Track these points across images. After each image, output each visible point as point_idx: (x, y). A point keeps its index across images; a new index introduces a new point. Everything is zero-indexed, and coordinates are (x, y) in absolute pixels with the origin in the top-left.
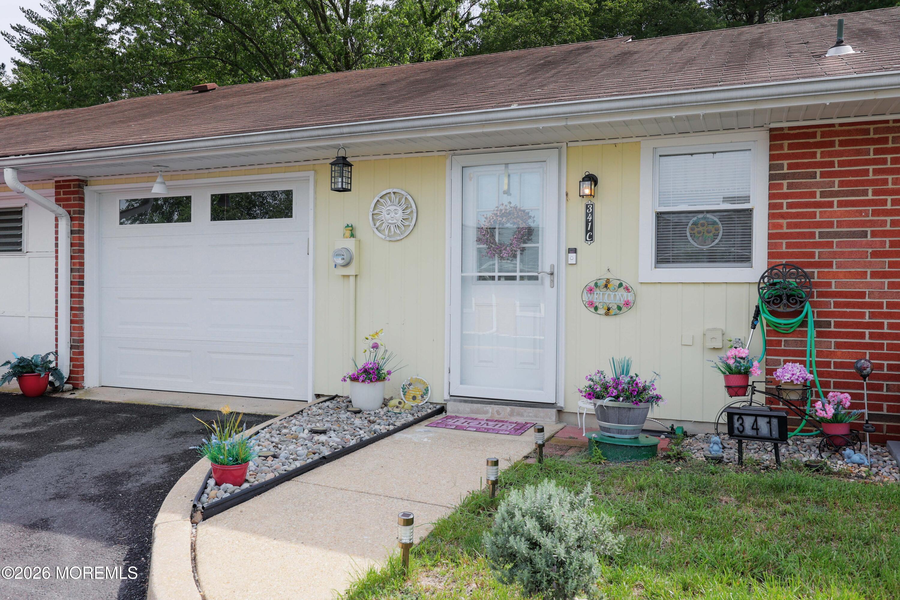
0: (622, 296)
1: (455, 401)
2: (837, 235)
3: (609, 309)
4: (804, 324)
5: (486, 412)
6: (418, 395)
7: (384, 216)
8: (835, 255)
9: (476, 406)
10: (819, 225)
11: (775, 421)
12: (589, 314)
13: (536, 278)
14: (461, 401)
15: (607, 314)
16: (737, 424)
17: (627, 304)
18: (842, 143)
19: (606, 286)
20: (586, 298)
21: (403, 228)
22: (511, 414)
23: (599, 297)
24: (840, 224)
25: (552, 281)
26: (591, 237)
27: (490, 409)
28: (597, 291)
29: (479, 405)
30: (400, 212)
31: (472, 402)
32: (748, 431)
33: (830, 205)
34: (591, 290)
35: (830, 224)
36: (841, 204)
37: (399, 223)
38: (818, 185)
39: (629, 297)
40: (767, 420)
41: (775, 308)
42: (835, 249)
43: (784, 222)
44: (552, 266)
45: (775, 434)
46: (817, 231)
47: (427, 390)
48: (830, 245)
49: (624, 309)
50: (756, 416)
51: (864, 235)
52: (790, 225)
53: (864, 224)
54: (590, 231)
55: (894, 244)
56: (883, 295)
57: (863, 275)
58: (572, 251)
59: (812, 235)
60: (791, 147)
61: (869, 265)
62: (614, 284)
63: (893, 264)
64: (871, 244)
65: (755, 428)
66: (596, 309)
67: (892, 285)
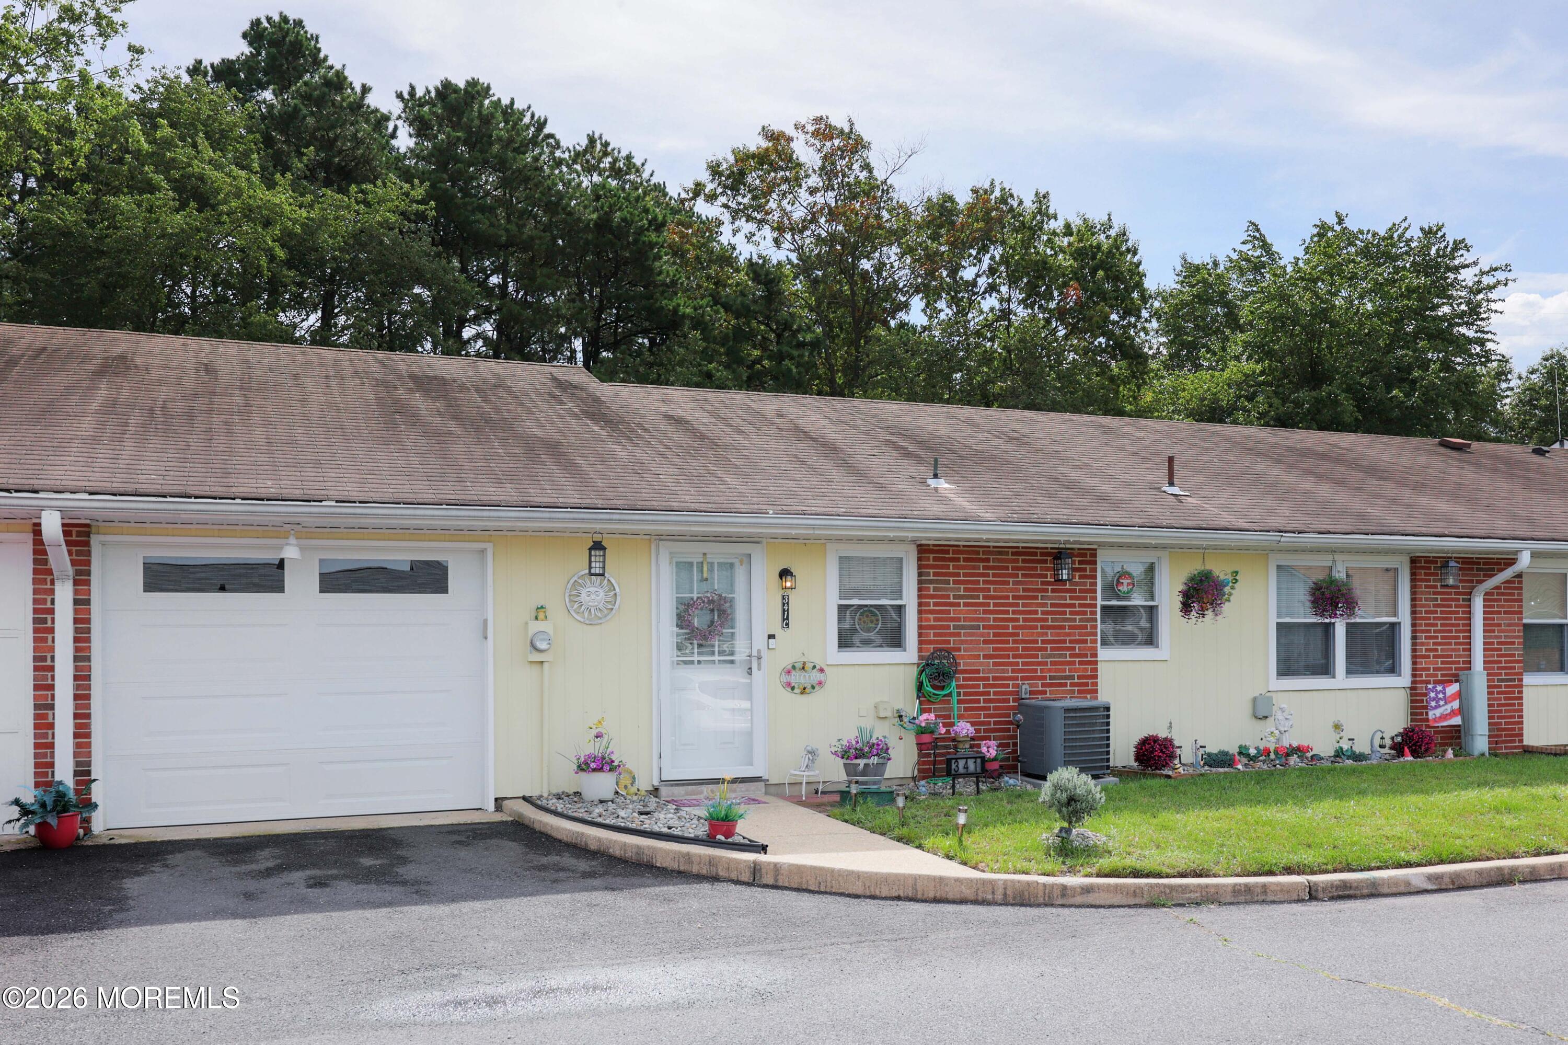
0: (815, 676)
1: (666, 785)
2: (963, 627)
3: (805, 689)
4: (950, 695)
5: (701, 793)
6: (628, 783)
7: (584, 597)
8: (962, 642)
9: (690, 788)
10: (953, 619)
11: (979, 761)
12: (786, 694)
13: (730, 662)
14: (672, 785)
15: (802, 693)
16: (954, 766)
17: (820, 683)
18: (965, 560)
19: (803, 668)
20: (785, 678)
21: (606, 612)
23: (797, 678)
24: (965, 619)
25: (759, 664)
26: (787, 624)
27: (704, 788)
28: (793, 673)
29: (694, 787)
30: (602, 594)
31: (683, 785)
32: (961, 770)
33: (958, 605)
34: (789, 672)
35: (959, 619)
36: (966, 605)
37: (601, 606)
38: (952, 590)
39: (820, 677)
40: (973, 760)
41: (936, 683)
42: (962, 638)
43: (931, 616)
44: (759, 651)
45: (979, 770)
46: (952, 624)
47: (634, 778)
48: (959, 634)
49: (817, 688)
50: (967, 758)
51: (978, 627)
52: (936, 619)
53: (978, 619)
54: (786, 619)
55: (995, 635)
56: (990, 671)
57: (978, 657)
58: (771, 637)
59: (948, 627)
60: (935, 559)
61: (982, 649)
62: (809, 666)
63: (995, 649)
64: (982, 635)
65: (966, 767)
66: (793, 688)
67: (995, 664)
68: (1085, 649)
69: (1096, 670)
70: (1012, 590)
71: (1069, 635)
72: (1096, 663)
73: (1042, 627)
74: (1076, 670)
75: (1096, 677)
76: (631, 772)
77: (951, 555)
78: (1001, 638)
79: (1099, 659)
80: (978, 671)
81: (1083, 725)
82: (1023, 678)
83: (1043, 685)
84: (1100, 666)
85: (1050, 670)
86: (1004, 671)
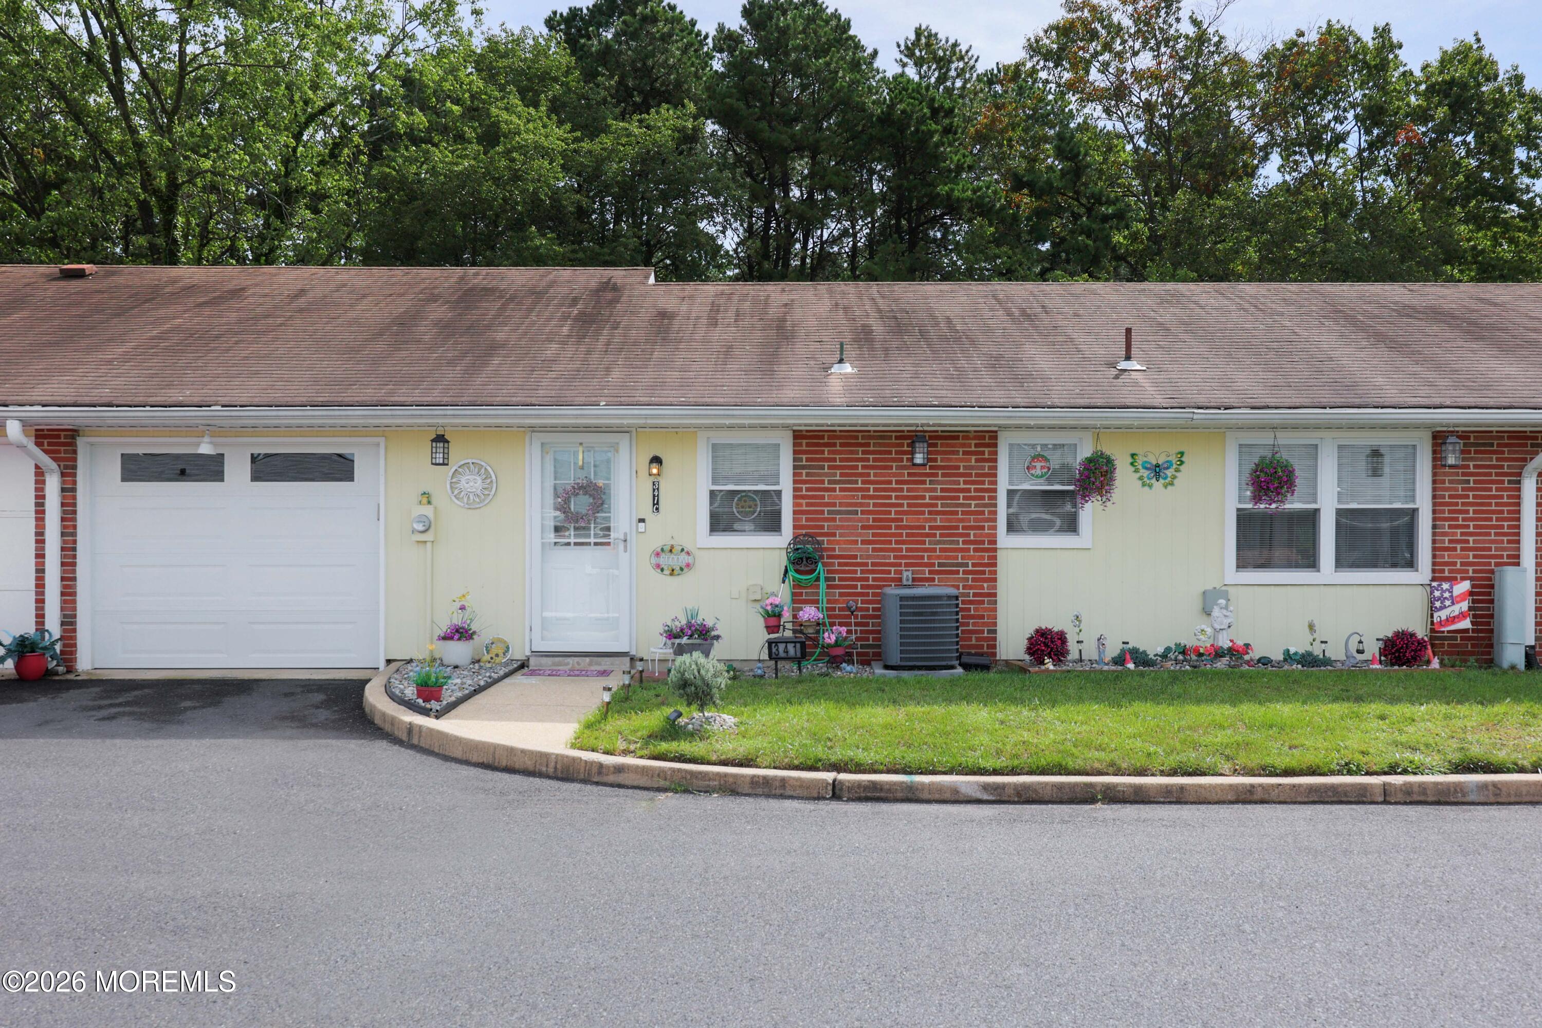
0: (683, 559)
1: (537, 656)
2: (839, 512)
3: (673, 570)
4: (818, 579)
5: (568, 664)
6: (500, 652)
7: (463, 485)
8: (838, 527)
9: (557, 659)
10: (828, 504)
11: (798, 645)
12: (656, 574)
13: (608, 544)
14: (540, 656)
15: (671, 574)
16: (774, 650)
17: (688, 565)
18: (842, 445)
19: (671, 551)
20: (654, 560)
21: (483, 497)
22: (590, 664)
23: (665, 560)
24: (841, 504)
25: (626, 547)
26: (657, 509)
27: (570, 660)
28: (663, 555)
29: (561, 658)
30: (479, 482)
31: (554, 656)
32: (782, 654)
33: (834, 490)
34: (658, 554)
35: (834, 505)
36: (841, 490)
37: (479, 492)
38: (826, 475)
39: (690, 560)
40: (793, 645)
41: (798, 567)
42: (838, 523)
43: (804, 501)
44: (625, 534)
45: (799, 655)
46: (826, 509)
47: (508, 648)
48: (834, 520)
49: (686, 570)
50: (787, 643)
51: (856, 513)
52: (808, 505)
53: (856, 505)
54: (656, 504)
55: (874, 520)
56: (868, 557)
57: (856, 542)
58: (642, 520)
59: (822, 512)
60: (808, 445)
61: (860, 535)
62: (677, 549)
63: (874, 535)
64: (860, 520)
65: (786, 652)
66: (662, 570)
67: (874, 550)
68: (981, 535)
69: (995, 557)
70: (895, 475)
71: (962, 520)
72: (995, 550)
73: (930, 513)
74: (970, 558)
75: (995, 565)
76: (505, 642)
77: (826, 440)
78: (881, 523)
79: (998, 546)
80: (855, 557)
81: (921, 614)
82: (907, 565)
83: (930, 572)
84: (999, 554)
85: (939, 557)
86: (884, 557)
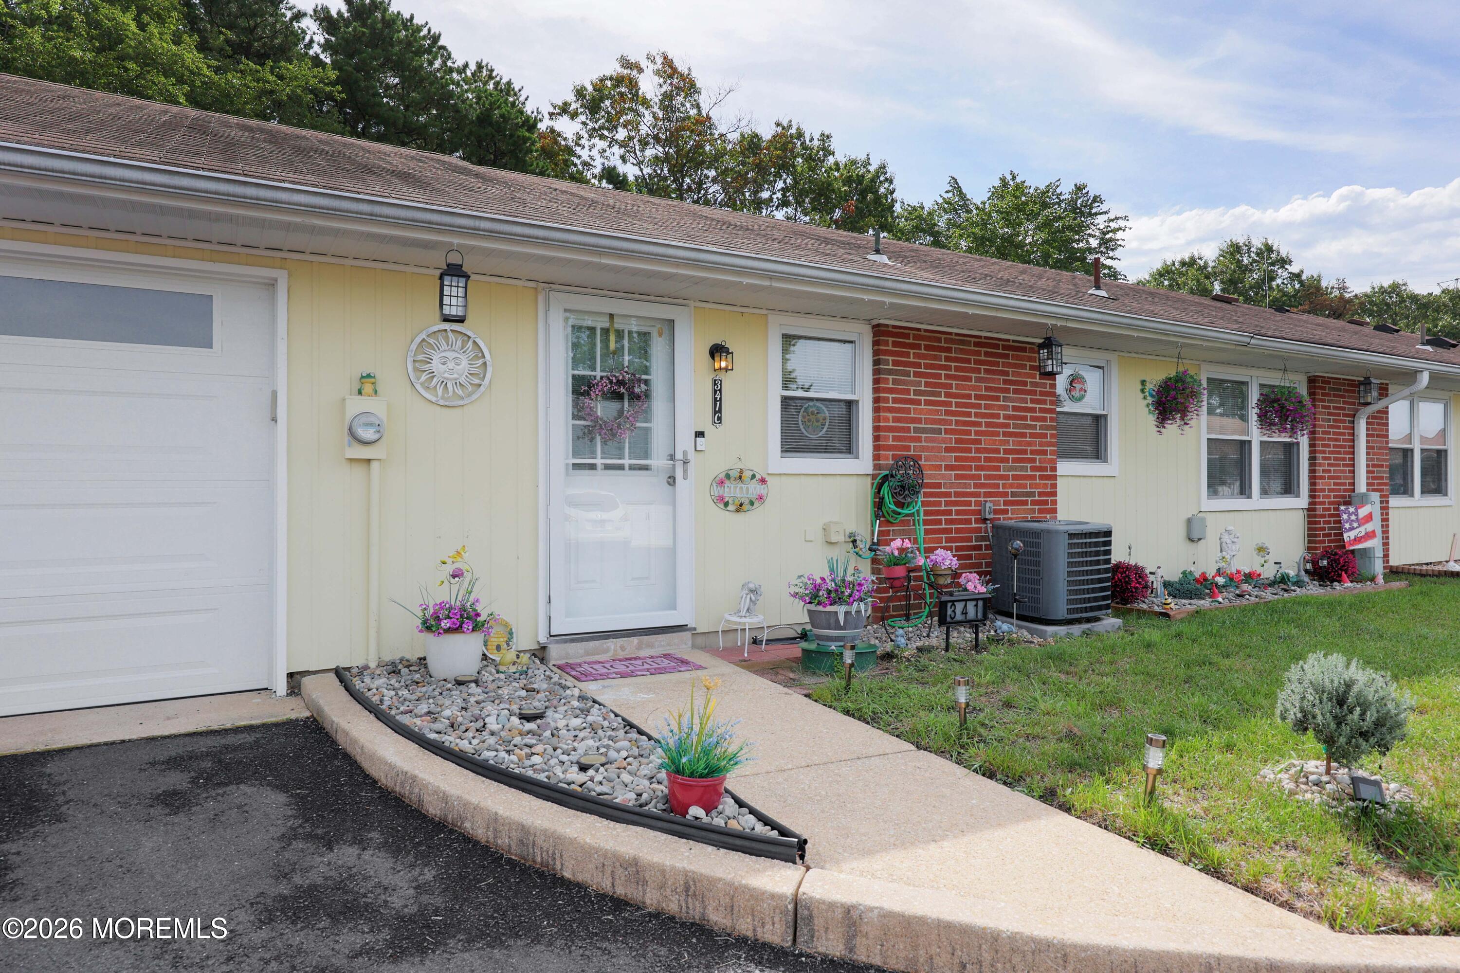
0: (754, 488)
1: (557, 642)
2: (924, 431)
3: (741, 505)
4: (917, 514)
5: (607, 651)
6: (502, 641)
7: (436, 365)
8: (923, 449)
9: (592, 644)
10: (914, 421)
11: (980, 603)
12: (717, 511)
14: (566, 641)
15: (738, 511)
16: (949, 612)
17: (760, 498)
18: (927, 348)
19: (740, 477)
20: (717, 491)
21: (470, 389)
22: (639, 647)
23: (731, 491)
24: (927, 421)
25: (685, 471)
26: (719, 419)
27: (612, 645)
28: (727, 484)
29: (597, 643)
30: (464, 363)
31: (582, 640)
32: (959, 617)
33: (919, 402)
34: (722, 483)
35: (919, 421)
36: (927, 403)
37: (462, 380)
38: (912, 383)
39: (761, 490)
40: (974, 603)
41: (899, 498)
42: (923, 444)
43: (890, 415)
44: (685, 453)
46: (912, 426)
47: (510, 636)
48: (919, 439)
49: (756, 504)
50: (966, 600)
51: (939, 431)
52: (895, 420)
53: (940, 422)
54: (717, 411)
55: (957, 441)
56: (952, 485)
57: (939, 467)
58: (700, 434)
59: (908, 430)
60: (895, 344)
61: (943, 459)
62: (747, 475)
63: (957, 459)
64: (944, 441)
65: (964, 613)
66: (726, 504)
67: (957, 477)
68: (1045, 461)
69: (1054, 486)
70: (974, 388)
71: (1029, 444)
72: (1055, 477)
73: (1005, 434)
74: (1037, 486)
75: (1054, 494)
76: (506, 625)
77: (911, 341)
78: (963, 445)
79: (1058, 473)
80: (939, 485)
81: (1087, 554)
82: (987, 495)
83: (1006, 503)
84: (1060, 482)
85: (1011, 486)
86: (966, 486)
